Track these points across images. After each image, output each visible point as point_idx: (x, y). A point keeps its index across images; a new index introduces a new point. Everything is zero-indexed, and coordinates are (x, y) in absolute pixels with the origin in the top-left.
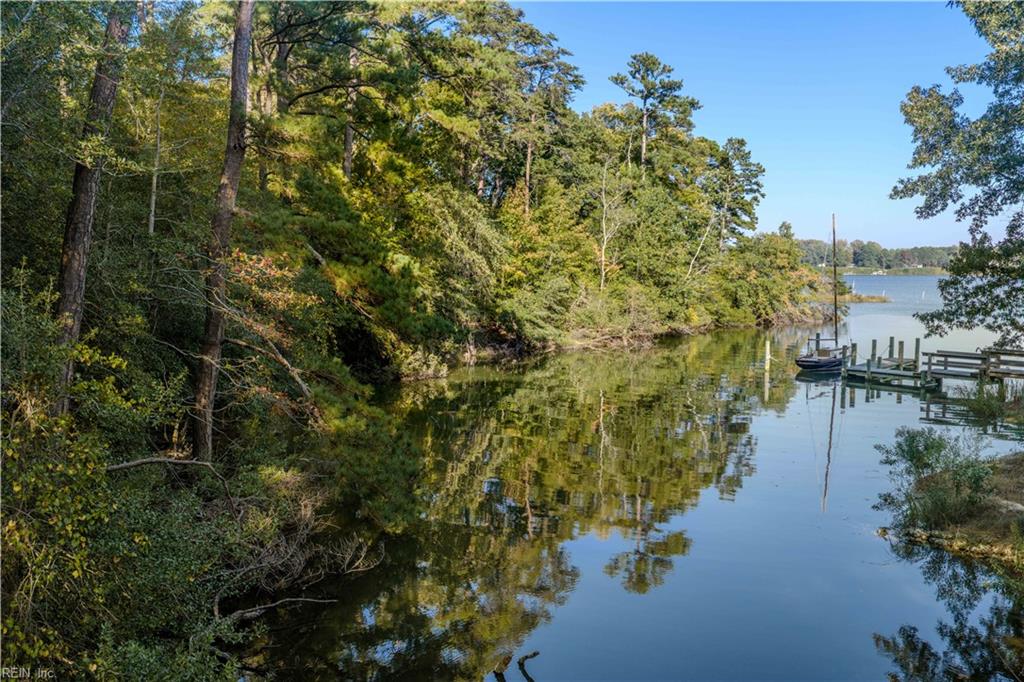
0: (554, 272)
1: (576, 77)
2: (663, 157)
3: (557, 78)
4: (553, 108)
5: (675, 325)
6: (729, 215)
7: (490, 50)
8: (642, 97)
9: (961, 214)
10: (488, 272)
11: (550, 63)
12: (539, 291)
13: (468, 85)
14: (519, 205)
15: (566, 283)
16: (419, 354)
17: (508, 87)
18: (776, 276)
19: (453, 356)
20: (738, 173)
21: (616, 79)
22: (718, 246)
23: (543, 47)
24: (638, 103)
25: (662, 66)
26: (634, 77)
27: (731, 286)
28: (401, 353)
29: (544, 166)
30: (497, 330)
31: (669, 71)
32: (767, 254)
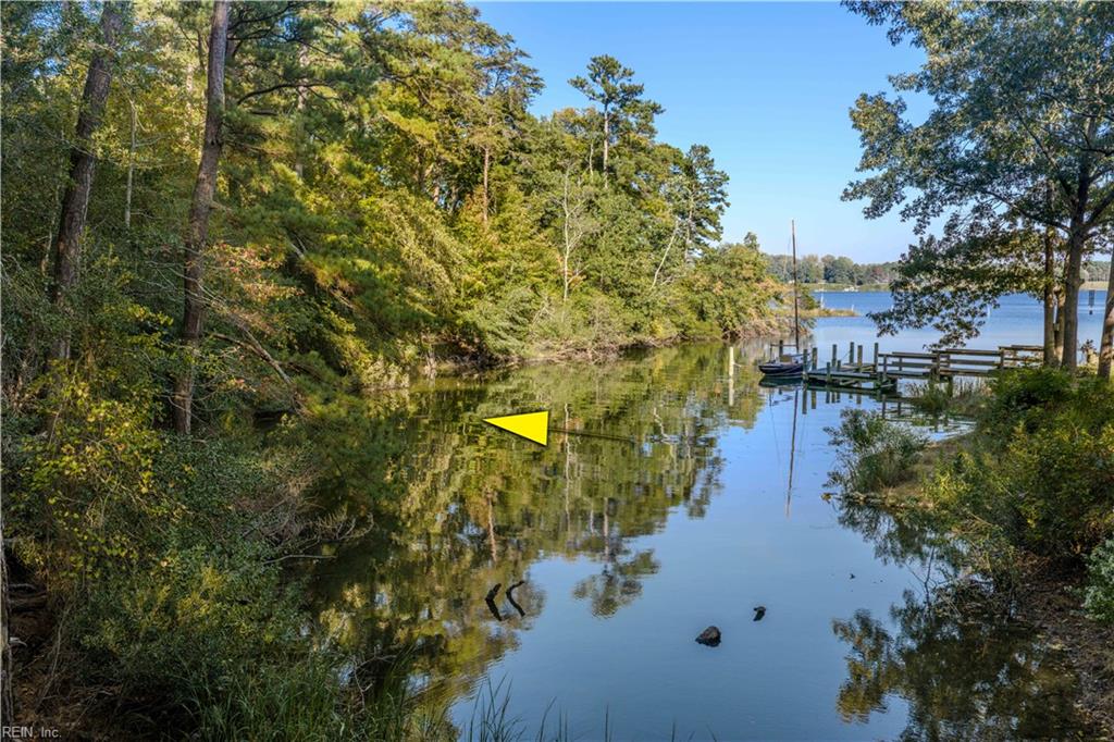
0: (515, 282)
1: (536, 79)
2: (624, 165)
3: (516, 81)
4: (511, 113)
5: (640, 337)
6: (693, 224)
7: (447, 51)
8: (603, 101)
9: (905, 214)
10: (448, 281)
11: (507, 65)
12: (500, 301)
13: (426, 86)
14: (478, 212)
15: (530, 294)
16: (379, 365)
17: (465, 89)
18: (743, 287)
19: (414, 368)
20: (702, 181)
21: (576, 83)
22: (683, 257)
23: (501, 48)
24: (599, 107)
25: (621, 70)
26: (595, 81)
27: (697, 298)
28: (360, 363)
29: (502, 172)
30: (457, 344)
31: (630, 75)
32: (732, 265)
